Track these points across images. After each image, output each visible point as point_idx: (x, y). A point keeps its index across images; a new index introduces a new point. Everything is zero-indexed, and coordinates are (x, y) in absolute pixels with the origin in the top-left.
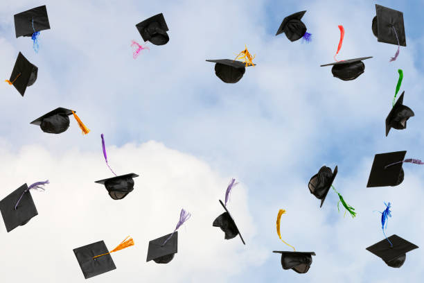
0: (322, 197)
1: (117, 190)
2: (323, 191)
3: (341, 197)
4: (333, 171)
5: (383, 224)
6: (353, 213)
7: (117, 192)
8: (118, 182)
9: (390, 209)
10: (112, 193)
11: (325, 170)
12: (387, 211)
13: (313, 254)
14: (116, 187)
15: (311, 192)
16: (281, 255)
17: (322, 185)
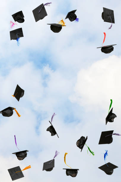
0: (82, 148)
1: (20, 157)
2: (82, 146)
3: (89, 148)
4: (86, 138)
5: (105, 159)
6: (93, 154)
7: (20, 158)
8: (21, 153)
9: (107, 153)
10: (19, 158)
11: (83, 138)
12: (106, 153)
13: (78, 170)
14: (20, 155)
15: (78, 146)
16: (66, 170)
17: (81, 143)
